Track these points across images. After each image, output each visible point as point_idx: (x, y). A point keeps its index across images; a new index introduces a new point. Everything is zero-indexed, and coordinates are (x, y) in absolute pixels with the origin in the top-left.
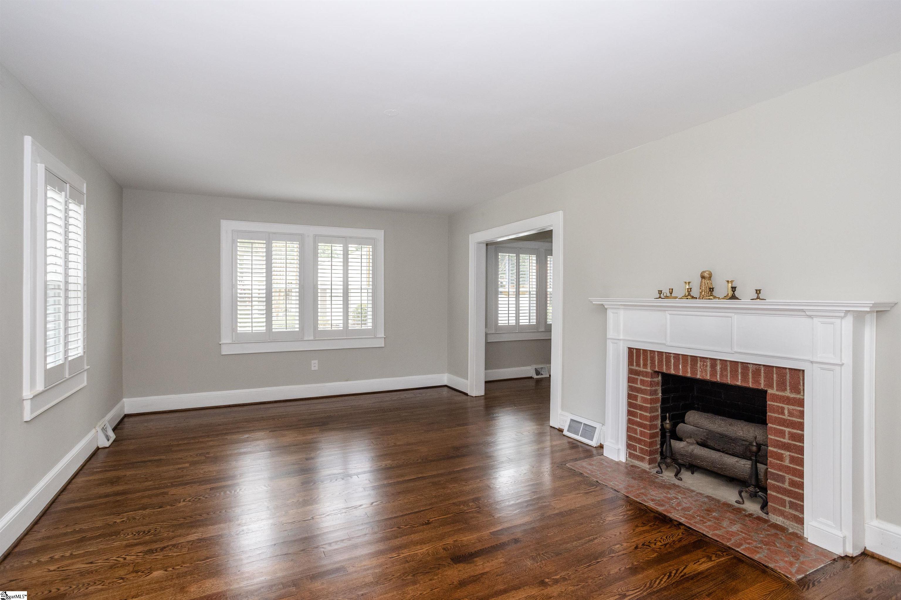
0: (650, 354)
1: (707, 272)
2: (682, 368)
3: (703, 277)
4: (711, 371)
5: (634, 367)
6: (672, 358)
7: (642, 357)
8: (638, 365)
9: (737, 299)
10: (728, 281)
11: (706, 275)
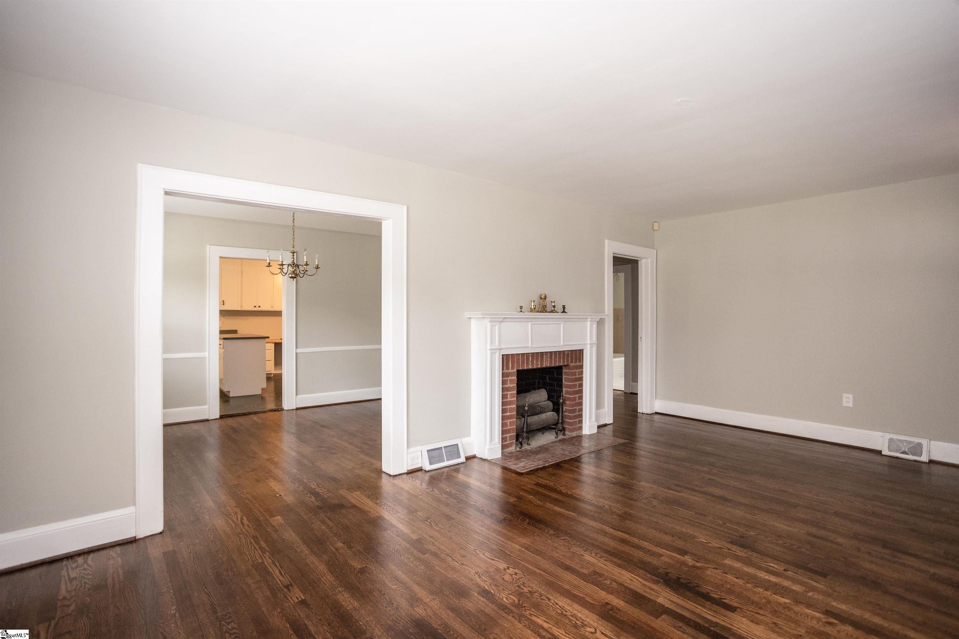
0: (517, 357)
1: (543, 295)
2: (536, 362)
3: (541, 298)
4: (550, 360)
5: (505, 371)
6: (530, 357)
7: (510, 361)
8: (508, 368)
9: (566, 312)
10: (552, 302)
11: (543, 297)
